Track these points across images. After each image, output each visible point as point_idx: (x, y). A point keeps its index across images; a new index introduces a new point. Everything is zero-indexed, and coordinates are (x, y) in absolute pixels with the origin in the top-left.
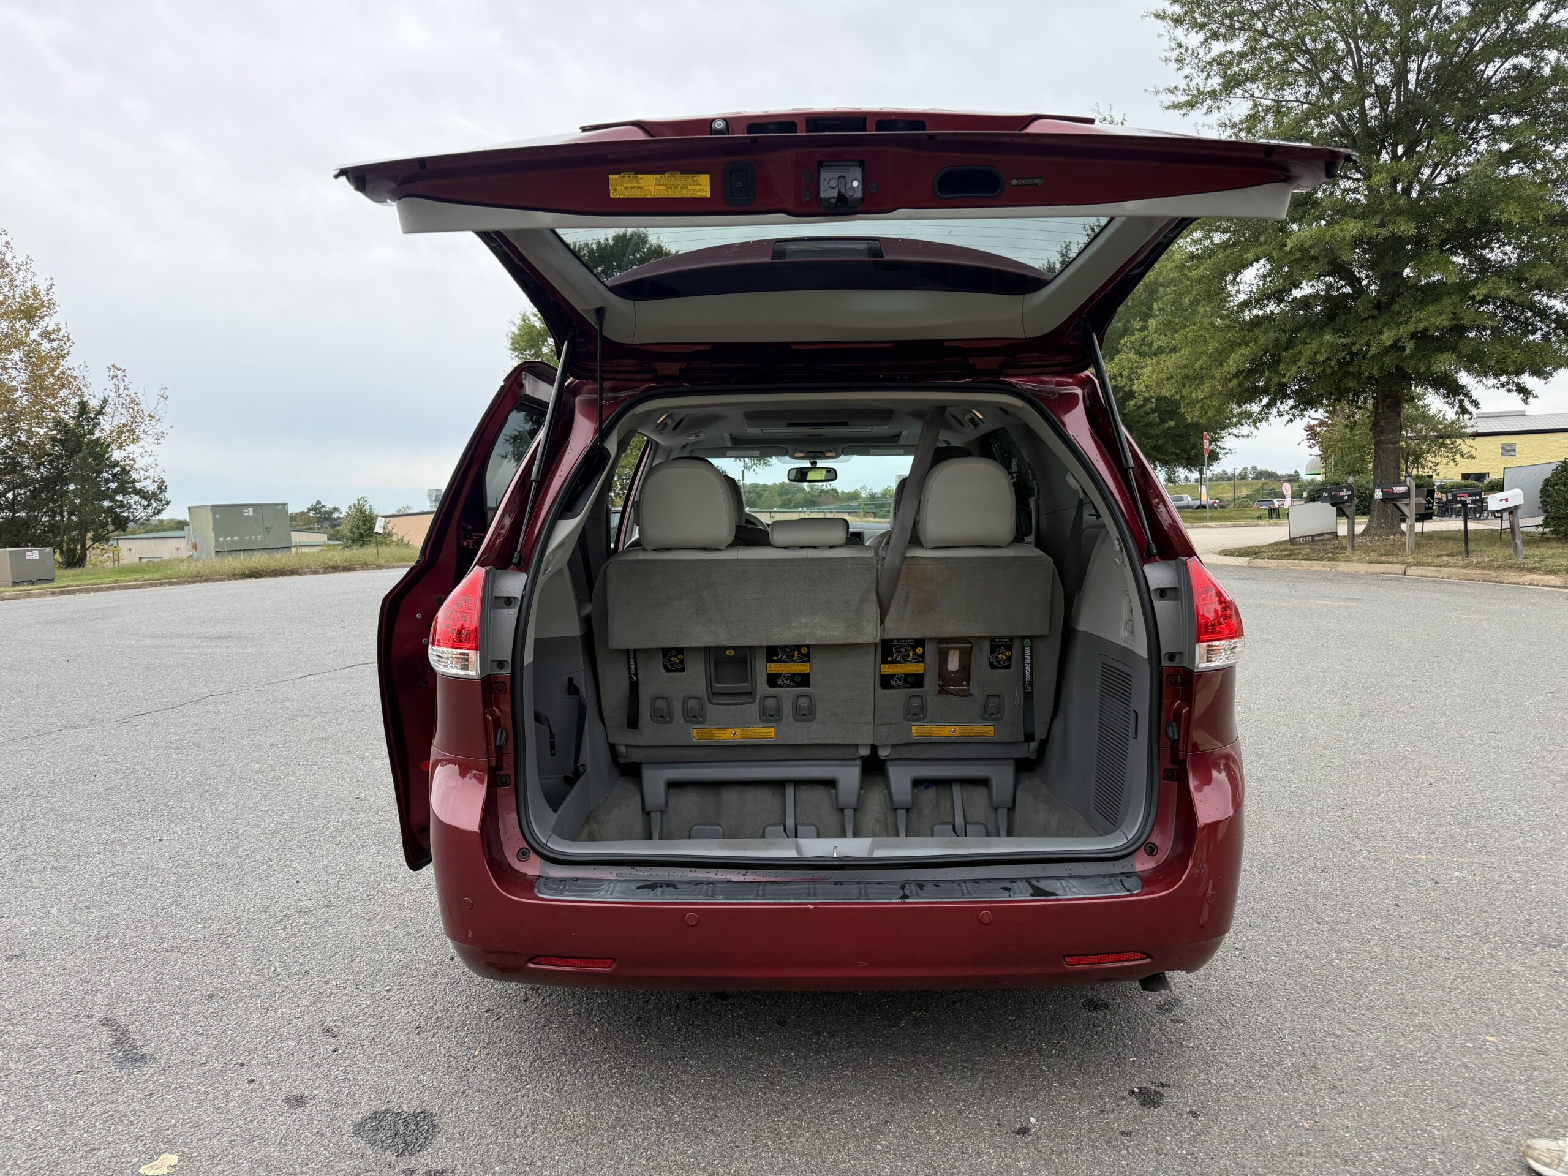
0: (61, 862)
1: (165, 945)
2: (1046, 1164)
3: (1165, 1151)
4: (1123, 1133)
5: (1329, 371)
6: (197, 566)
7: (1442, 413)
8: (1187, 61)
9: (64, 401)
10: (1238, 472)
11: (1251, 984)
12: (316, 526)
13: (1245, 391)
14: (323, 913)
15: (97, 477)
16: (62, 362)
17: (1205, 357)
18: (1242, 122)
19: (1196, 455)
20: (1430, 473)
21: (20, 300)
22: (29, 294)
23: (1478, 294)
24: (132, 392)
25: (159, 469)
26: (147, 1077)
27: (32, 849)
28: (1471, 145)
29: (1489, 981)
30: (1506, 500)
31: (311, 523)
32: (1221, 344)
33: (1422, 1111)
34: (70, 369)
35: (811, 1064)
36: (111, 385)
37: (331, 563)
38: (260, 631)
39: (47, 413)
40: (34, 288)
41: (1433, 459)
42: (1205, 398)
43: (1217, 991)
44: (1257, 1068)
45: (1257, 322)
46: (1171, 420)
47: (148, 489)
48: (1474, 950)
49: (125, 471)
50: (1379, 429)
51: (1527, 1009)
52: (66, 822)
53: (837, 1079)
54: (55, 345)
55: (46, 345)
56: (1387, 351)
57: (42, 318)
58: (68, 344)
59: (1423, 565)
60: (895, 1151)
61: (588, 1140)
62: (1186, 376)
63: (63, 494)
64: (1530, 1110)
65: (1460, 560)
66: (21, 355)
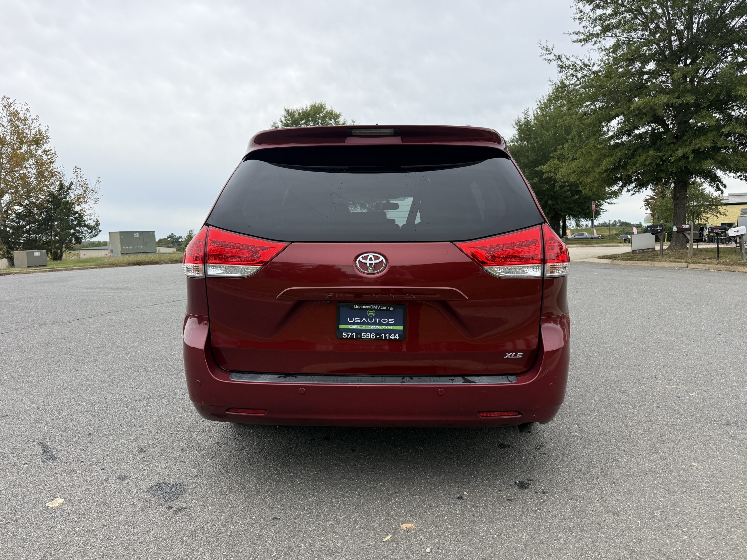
0: (30, 379)
1: (72, 413)
2: (469, 512)
3: (527, 508)
4: (508, 500)
5: (651, 168)
6: (111, 260)
7: (711, 193)
8: (585, 19)
9: (53, 183)
10: (611, 222)
11: (581, 439)
12: (171, 245)
13: (610, 179)
14: (147, 401)
15: (67, 219)
16: (52, 165)
17: (591, 162)
18: (610, 48)
19: (589, 212)
20: (705, 223)
21: (33, 136)
22: (37, 133)
23: (725, 131)
24: (84, 179)
25: (96, 215)
26: (55, 467)
27: (18, 373)
28: (724, 59)
29: (698, 440)
30: (738, 231)
31: (169, 244)
32: (599, 156)
33: (655, 494)
34: (55, 168)
35: (364, 467)
36: (74, 176)
37: (174, 259)
38: (137, 286)
39: (45, 188)
40: (39, 130)
41: (706, 216)
42: (591, 182)
43: (564, 441)
44: (578, 474)
45: (617, 146)
46: (577, 195)
47: (91, 224)
48: (693, 426)
49: (80, 216)
50: (676, 197)
51: (715, 452)
52: (35, 363)
53: (375, 474)
54: (49, 157)
55: (45, 157)
56: (680, 159)
57: (43, 144)
58: (55, 156)
59: (696, 263)
60: (397, 505)
61: (254, 497)
62: (582, 172)
63: (52, 227)
64: (709, 494)
65: (715, 261)
66: (34, 162)
